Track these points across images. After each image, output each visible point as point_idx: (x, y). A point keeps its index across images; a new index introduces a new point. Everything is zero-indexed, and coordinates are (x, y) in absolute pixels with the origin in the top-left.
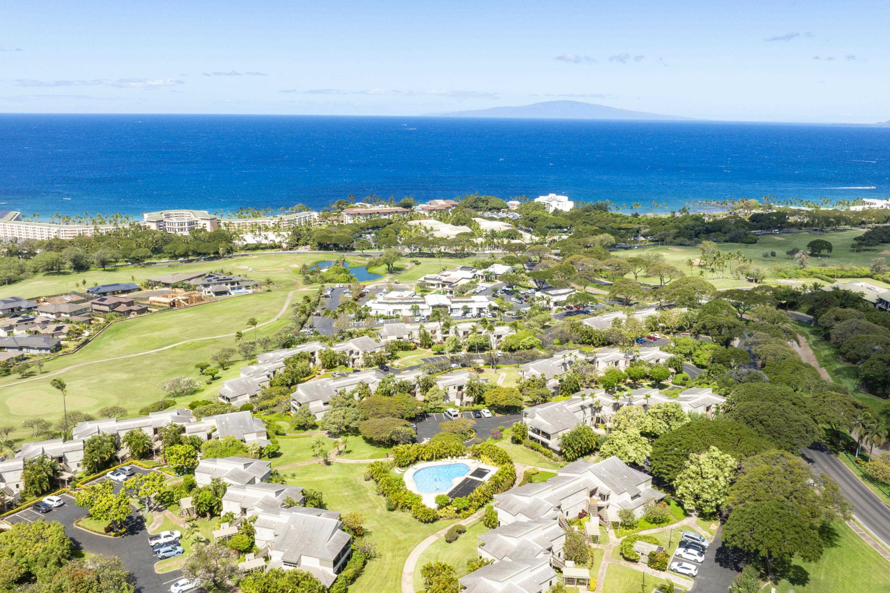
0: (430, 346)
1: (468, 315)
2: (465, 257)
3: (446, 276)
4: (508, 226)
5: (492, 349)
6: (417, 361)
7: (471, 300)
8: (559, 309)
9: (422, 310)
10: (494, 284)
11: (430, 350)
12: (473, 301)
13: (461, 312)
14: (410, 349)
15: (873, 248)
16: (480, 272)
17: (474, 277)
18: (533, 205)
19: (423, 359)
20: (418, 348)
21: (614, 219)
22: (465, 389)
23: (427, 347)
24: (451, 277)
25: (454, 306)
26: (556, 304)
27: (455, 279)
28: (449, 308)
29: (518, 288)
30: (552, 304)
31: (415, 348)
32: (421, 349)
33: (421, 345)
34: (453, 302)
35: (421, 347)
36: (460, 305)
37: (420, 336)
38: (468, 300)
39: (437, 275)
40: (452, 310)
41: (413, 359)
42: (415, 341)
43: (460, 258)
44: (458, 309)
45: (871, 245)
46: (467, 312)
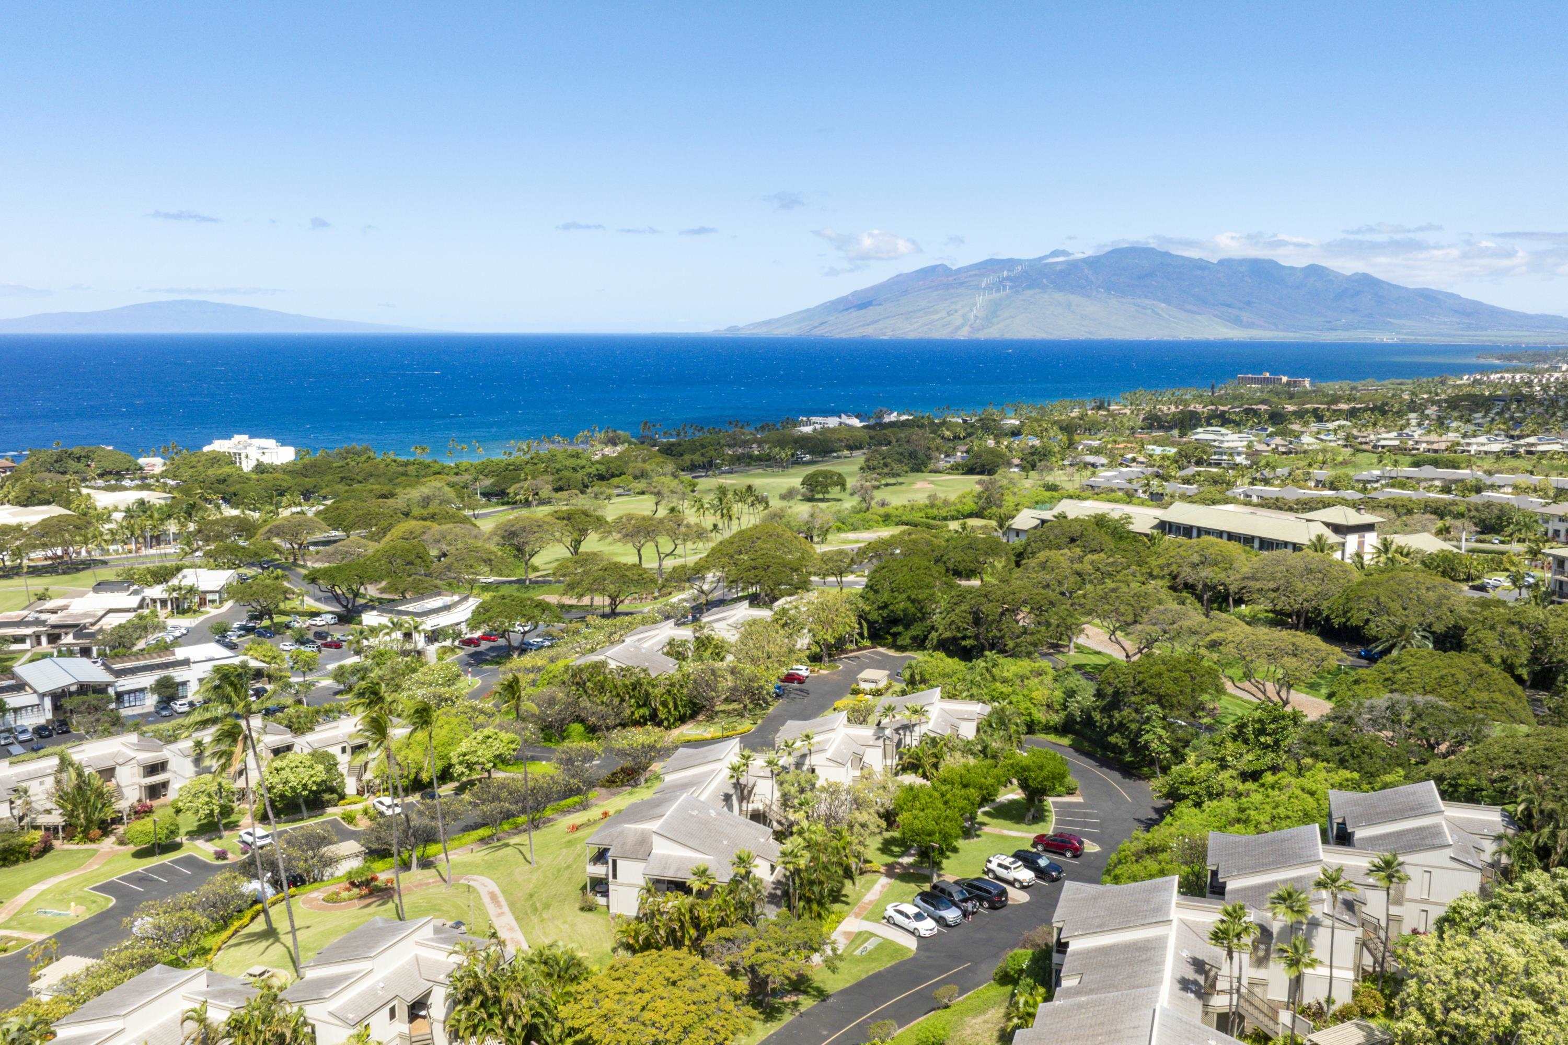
0: (105, 828)
1: (179, 706)
2: (78, 570)
3: (54, 612)
4: (164, 498)
5: (342, 797)
6: (80, 900)
7: (172, 659)
8: (445, 650)
9: (16, 710)
10: (201, 618)
11: (109, 843)
12: (186, 662)
13: (151, 701)
14: (27, 857)
15: (900, 480)
16: (157, 591)
17: (141, 606)
18: (203, 458)
19: (103, 888)
20: (57, 843)
21: (401, 469)
22: (438, 1008)
23: (95, 832)
24: (71, 610)
25: (127, 683)
26: (433, 636)
27: (86, 615)
28: (111, 691)
29: (284, 619)
30: (419, 640)
31: (46, 848)
32: (69, 846)
33: (69, 831)
34: (119, 674)
35: (70, 837)
36: (148, 680)
37: (62, 797)
38: (164, 660)
39: (25, 612)
40: (119, 696)
41: (62, 896)
42: (43, 820)
43: (64, 573)
44: (142, 690)
45: (899, 475)
46: (172, 698)
